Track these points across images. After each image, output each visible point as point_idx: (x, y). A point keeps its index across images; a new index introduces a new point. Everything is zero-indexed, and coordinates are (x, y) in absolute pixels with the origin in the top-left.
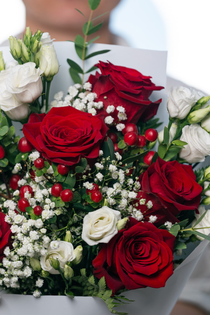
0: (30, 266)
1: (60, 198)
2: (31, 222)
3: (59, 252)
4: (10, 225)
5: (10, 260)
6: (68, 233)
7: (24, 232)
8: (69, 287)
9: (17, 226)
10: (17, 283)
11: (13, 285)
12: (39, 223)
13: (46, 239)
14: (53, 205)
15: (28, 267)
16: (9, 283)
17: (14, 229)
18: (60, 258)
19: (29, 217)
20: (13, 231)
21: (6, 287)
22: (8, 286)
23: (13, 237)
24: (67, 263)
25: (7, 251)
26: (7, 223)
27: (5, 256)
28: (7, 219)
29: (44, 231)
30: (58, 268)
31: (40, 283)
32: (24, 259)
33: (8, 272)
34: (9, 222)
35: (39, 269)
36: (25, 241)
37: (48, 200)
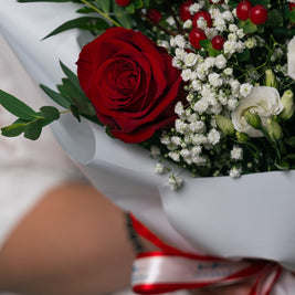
0: (218, 129)
1: (249, 20)
2: (210, 62)
3: (259, 104)
4: (181, 71)
5: (186, 122)
6: (269, 73)
7: (201, 77)
8: (283, 155)
9: (189, 70)
10: (201, 155)
11: (196, 160)
12: (220, 61)
13: (234, 83)
14: (241, 33)
15: (214, 130)
16: (190, 157)
17: (186, 75)
18: (260, 111)
19: (205, 55)
20: (185, 79)
21: (186, 163)
22: (189, 162)
23: (186, 87)
24: (272, 117)
25: (179, 109)
26: (176, 68)
27: (177, 117)
28: (175, 63)
29: (229, 71)
30: (259, 126)
31: (236, 153)
32: (207, 118)
33: (186, 140)
34: (178, 66)
35: (232, 132)
36: (205, 90)
37: (232, 27)
